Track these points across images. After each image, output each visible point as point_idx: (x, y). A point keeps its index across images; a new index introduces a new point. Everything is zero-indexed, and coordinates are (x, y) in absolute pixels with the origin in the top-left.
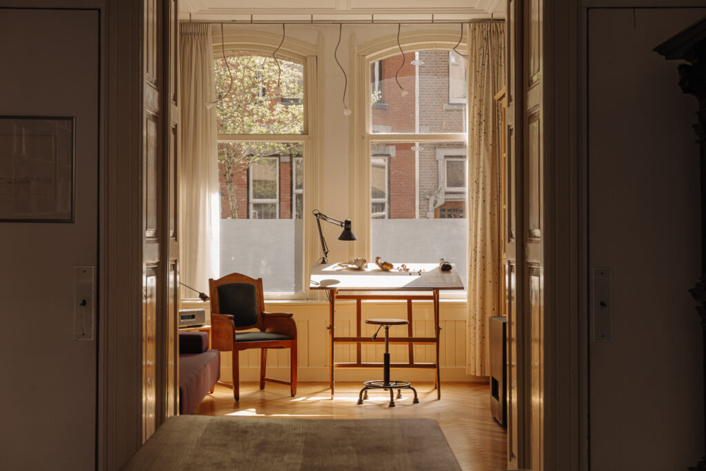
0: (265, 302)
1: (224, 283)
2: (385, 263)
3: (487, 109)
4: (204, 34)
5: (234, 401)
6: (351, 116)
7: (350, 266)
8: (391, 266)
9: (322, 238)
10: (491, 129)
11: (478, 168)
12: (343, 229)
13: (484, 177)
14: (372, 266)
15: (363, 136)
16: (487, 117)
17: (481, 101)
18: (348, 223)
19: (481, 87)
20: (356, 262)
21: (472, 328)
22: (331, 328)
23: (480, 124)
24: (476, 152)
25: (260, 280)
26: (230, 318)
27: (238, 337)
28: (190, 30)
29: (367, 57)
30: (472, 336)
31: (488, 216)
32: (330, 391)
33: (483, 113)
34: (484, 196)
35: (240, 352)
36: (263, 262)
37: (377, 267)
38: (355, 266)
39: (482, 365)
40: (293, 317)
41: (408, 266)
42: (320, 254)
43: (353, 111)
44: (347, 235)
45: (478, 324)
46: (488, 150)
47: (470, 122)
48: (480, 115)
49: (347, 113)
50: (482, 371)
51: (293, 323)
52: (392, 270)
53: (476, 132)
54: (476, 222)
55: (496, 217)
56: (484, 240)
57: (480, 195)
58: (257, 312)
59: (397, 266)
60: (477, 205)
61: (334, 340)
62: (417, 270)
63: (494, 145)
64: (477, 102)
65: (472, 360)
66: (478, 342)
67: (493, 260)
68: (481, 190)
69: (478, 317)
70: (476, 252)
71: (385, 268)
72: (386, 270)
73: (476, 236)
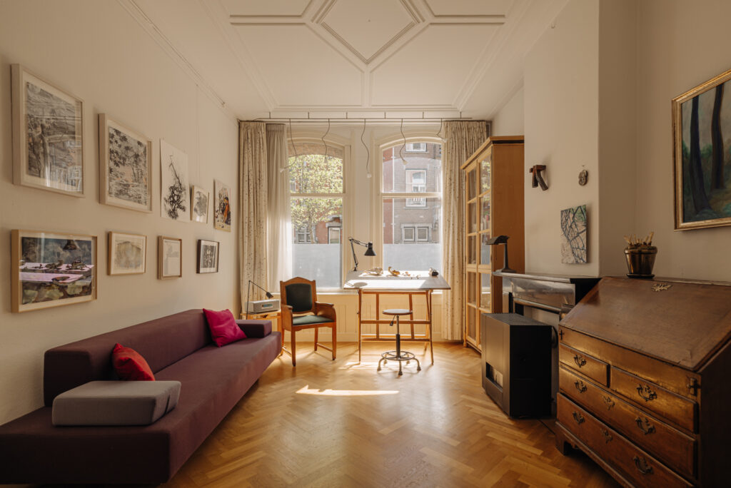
0: (317, 294)
1: (290, 283)
2: (394, 271)
3: (455, 175)
4: (282, 131)
5: (292, 366)
6: (371, 178)
7: (372, 273)
8: (399, 273)
9: (354, 255)
10: (457, 188)
11: (450, 212)
12: (367, 248)
13: (454, 217)
14: (386, 273)
15: (378, 194)
16: (455, 180)
17: (451, 171)
18: (370, 244)
19: (451, 162)
20: (376, 270)
21: (446, 310)
22: (359, 313)
23: (451, 185)
24: (448, 202)
25: (314, 282)
26: (290, 309)
27: (295, 321)
28: (273, 129)
29: (381, 146)
30: (446, 314)
31: (456, 241)
32: (358, 353)
33: (453, 178)
34: (453, 229)
35: (296, 332)
36: (319, 270)
37: (390, 274)
38: (375, 273)
39: (452, 334)
40: (334, 307)
41: (409, 272)
42: (352, 265)
43: (372, 175)
44: (370, 252)
45: (450, 308)
46: (456, 200)
47: (444, 184)
48: (450, 179)
49: (369, 176)
50: (452, 336)
51: (334, 310)
52: (399, 275)
53: (448, 190)
54: (448, 245)
55: (461, 242)
56: (453, 256)
57: (451, 228)
58: (312, 301)
59: (402, 273)
60: (449, 235)
61: (361, 322)
62: (415, 276)
63: (459, 197)
64: (449, 172)
65: (445, 330)
66: (449, 319)
67: (459, 269)
68: (451, 225)
69: (449, 304)
70: (448, 263)
71: (395, 274)
72: (396, 275)
73: (448, 253)
